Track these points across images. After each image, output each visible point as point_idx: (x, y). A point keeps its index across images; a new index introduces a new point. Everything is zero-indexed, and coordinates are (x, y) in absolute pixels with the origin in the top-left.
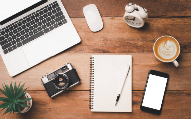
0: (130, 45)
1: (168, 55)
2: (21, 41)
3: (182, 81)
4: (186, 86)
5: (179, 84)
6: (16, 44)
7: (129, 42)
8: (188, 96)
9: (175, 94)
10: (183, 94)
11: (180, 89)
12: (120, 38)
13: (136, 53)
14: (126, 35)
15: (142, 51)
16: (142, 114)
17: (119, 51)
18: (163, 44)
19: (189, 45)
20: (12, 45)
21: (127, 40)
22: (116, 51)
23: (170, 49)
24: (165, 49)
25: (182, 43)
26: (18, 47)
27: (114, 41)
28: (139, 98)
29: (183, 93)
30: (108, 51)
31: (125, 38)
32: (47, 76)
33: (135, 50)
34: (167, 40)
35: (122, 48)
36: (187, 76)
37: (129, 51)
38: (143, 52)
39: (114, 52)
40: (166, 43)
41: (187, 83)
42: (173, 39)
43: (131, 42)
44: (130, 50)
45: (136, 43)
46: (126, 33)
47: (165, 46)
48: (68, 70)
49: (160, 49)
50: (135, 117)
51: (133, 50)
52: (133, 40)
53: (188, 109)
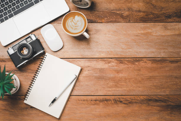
0: (117, 14)
1: (76, 29)
2: (12, 12)
3: (167, 49)
4: (171, 54)
5: (164, 52)
6: (7, 15)
7: (115, 12)
8: (172, 63)
9: (159, 61)
10: (167, 62)
11: (165, 57)
12: (107, 9)
13: (122, 22)
14: (113, 5)
15: (128, 20)
16: (127, 81)
17: (106, 20)
18: (71, 19)
19: (173, 15)
20: (4, 17)
21: (114, 10)
22: (103, 21)
23: (78, 23)
24: (73, 24)
25: (167, 12)
26: (10, 18)
27: (101, 11)
28: (124, 65)
29: (167, 60)
30: (96, 21)
31: (112, 8)
32: (12, 47)
33: (121, 20)
34: (75, 16)
35: (108, 18)
36: (172, 44)
37: (115, 21)
38: (129, 22)
39: (101, 22)
40: (74, 18)
41: (172, 51)
42: (81, 14)
43: (118, 12)
44: (117, 19)
45: (122, 13)
46: (113, 4)
47: (73, 21)
48: (32, 41)
49: (67, 23)
50: (121, 83)
51: (119, 20)
52: (120, 10)
53: (172, 76)
